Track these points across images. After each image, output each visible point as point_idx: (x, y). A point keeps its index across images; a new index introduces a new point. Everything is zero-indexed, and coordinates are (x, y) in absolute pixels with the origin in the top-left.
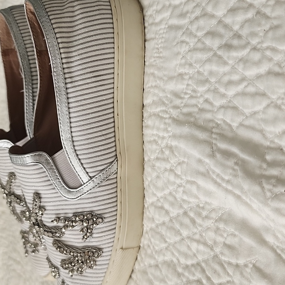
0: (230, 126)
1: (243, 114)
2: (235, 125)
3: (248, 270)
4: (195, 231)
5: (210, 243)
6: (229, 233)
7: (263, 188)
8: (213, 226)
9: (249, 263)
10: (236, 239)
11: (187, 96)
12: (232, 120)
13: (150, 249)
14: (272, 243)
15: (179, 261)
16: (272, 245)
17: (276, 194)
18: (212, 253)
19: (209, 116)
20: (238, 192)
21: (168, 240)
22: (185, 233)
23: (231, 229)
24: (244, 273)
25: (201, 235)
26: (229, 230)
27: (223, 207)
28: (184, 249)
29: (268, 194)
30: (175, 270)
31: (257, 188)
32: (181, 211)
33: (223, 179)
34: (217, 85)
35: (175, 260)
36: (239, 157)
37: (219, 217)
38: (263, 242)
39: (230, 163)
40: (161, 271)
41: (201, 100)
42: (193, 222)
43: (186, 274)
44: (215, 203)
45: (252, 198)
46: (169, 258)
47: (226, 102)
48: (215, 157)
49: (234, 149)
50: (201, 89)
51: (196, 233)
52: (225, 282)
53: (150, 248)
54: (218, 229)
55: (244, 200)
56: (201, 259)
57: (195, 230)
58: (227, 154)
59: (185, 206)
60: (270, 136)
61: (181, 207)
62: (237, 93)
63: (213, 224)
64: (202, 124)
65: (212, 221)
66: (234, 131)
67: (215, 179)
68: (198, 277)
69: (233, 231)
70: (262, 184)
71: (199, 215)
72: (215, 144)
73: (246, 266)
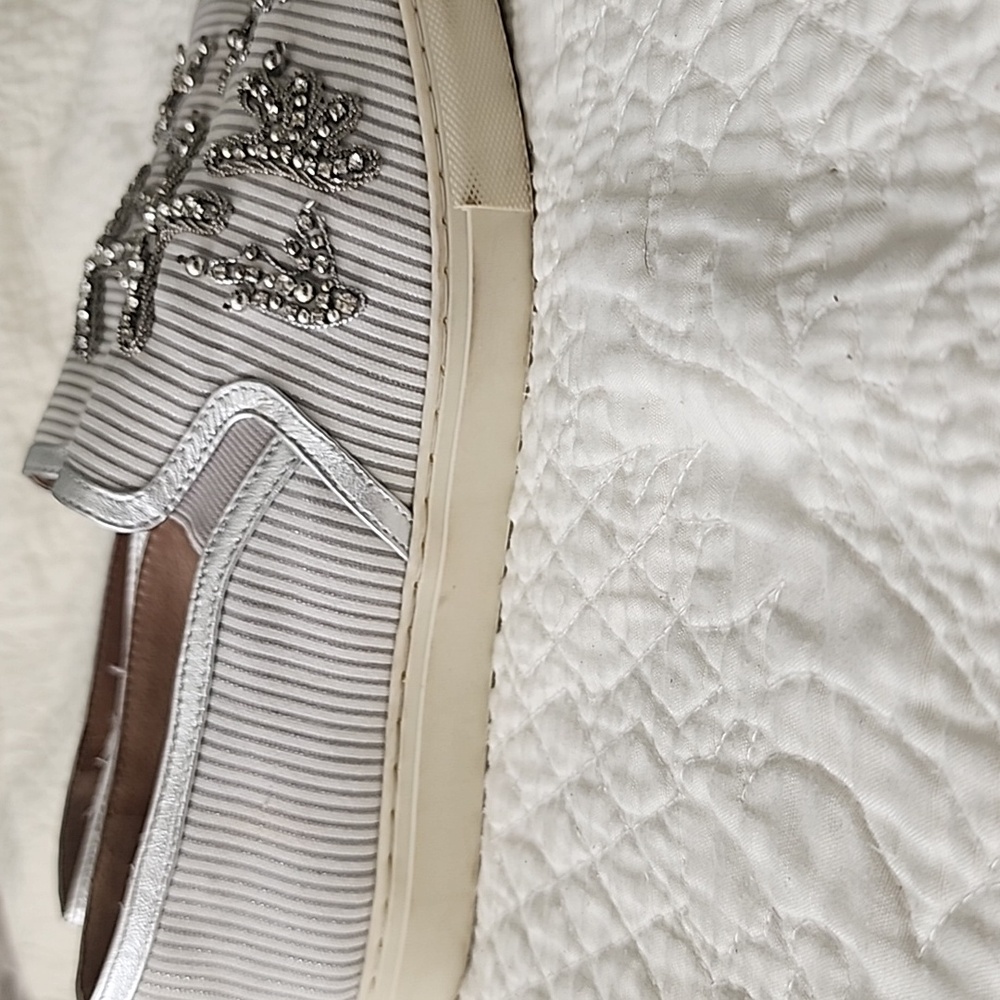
0: (697, 155)
1: (730, 98)
2: (708, 144)
3: (760, 632)
4: (615, 565)
5: (663, 588)
6: (706, 528)
7: (778, 316)
8: (665, 523)
9: (761, 607)
10: (729, 542)
11: (587, 110)
12: (701, 133)
13: (509, 680)
14: (821, 513)
15: (583, 689)
16: (821, 519)
17: (814, 320)
18: (668, 621)
19: (638, 148)
20: (710, 361)
21: (549, 628)
22: (590, 583)
23: (710, 513)
24: (750, 648)
25: (634, 571)
26: (704, 517)
27: (688, 449)
28: (592, 639)
29: (793, 328)
30: (576, 723)
31: (761, 322)
32: (576, 514)
33: (672, 336)
34: (655, 32)
35: (573, 689)
36: (717, 245)
37: (679, 487)
38: (792, 515)
39: (692, 271)
40: (539, 741)
41: (621, 105)
42: (609, 533)
43: (603, 723)
44: (663, 442)
45: (749, 362)
46: (559, 689)
47: (682, 80)
48: (651, 272)
49: (703, 224)
50: (617, 66)
51: (618, 571)
52: (703, 705)
53: (509, 676)
54: (679, 527)
55: (729, 379)
56: (641, 652)
57: (617, 561)
58: (683, 248)
59: (585, 492)
60: (803, 139)
61: (575, 498)
62: (707, 32)
63: (664, 517)
64: (623, 181)
65: (659, 507)
66: (707, 170)
67: (652, 350)
68: (632, 719)
69: (718, 517)
70: (777, 304)
71: (622, 501)
72: (655, 231)
73: (755, 621)
